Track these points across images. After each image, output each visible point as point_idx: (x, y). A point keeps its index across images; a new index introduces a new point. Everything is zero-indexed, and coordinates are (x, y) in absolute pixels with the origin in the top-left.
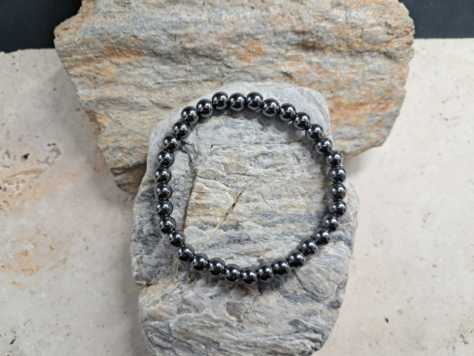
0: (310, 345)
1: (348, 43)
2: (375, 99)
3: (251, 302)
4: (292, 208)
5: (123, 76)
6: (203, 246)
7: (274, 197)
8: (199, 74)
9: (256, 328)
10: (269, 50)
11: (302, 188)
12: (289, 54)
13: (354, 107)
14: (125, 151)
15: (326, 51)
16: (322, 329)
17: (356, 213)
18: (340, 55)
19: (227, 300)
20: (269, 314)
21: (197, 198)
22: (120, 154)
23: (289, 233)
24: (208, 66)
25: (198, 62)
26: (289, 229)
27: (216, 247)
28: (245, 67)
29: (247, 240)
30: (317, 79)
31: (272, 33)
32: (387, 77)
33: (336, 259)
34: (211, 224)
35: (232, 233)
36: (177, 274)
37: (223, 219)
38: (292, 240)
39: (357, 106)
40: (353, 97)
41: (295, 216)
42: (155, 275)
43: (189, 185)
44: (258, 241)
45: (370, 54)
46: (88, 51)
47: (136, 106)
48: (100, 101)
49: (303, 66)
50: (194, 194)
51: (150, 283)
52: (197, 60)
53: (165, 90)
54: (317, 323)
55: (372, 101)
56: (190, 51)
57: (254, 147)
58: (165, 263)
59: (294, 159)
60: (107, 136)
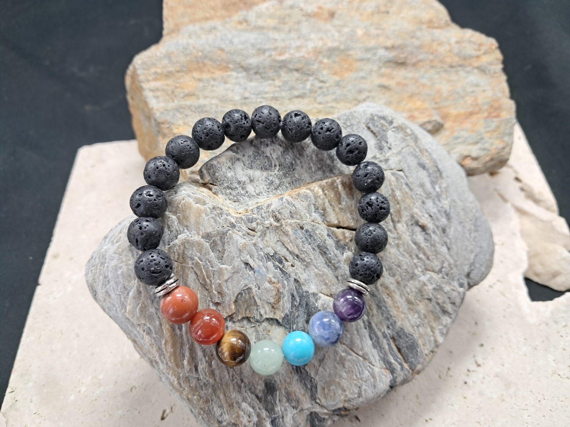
7: (389, 269)
11: (414, 295)
17: (419, 373)
19: (253, 287)
26: (370, 308)
27: (306, 236)
29: (334, 266)
34: (326, 216)
36: (250, 208)
41: (384, 306)
42: (228, 186)
51: (210, 185)
54: (285, 416)
57: (426, 216)
58: (248, 189)
59: (438, 266)
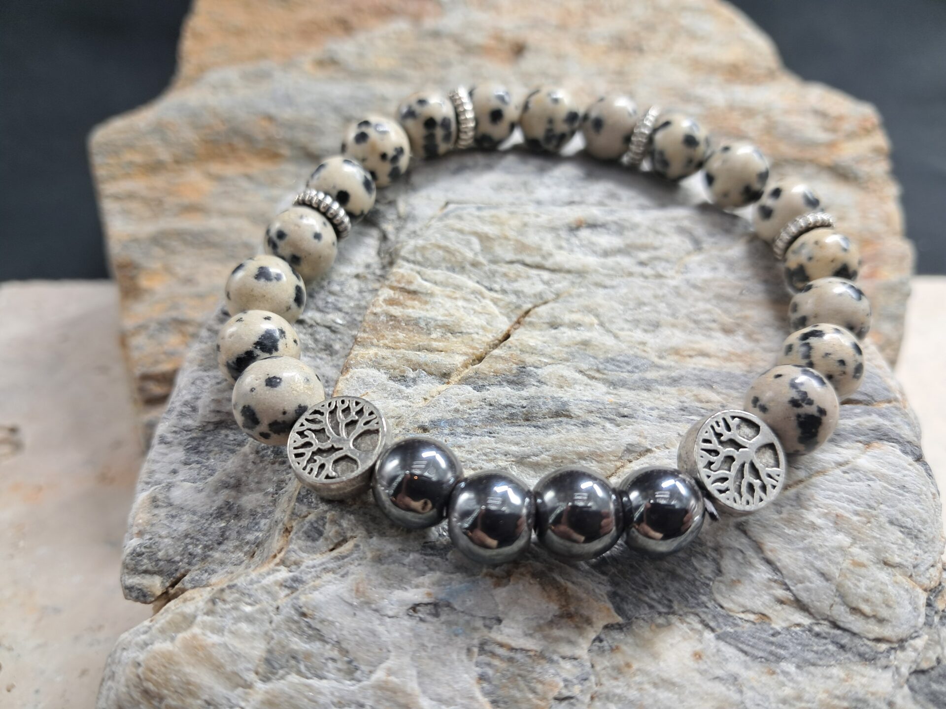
3: (584, 654)
4: (700, 358)
6: (399, 424)
7: (635, 325)
11: (719, 311)
21: (392, 303)
23: (703, 411)
26: (701, 401)
27: (447, 431)
29: (557, 414)
35: (502, 394)
36: (287, 517)
41: (713, 376)
42: (205, 549)
44: (599, 420)
57: (564, 210)
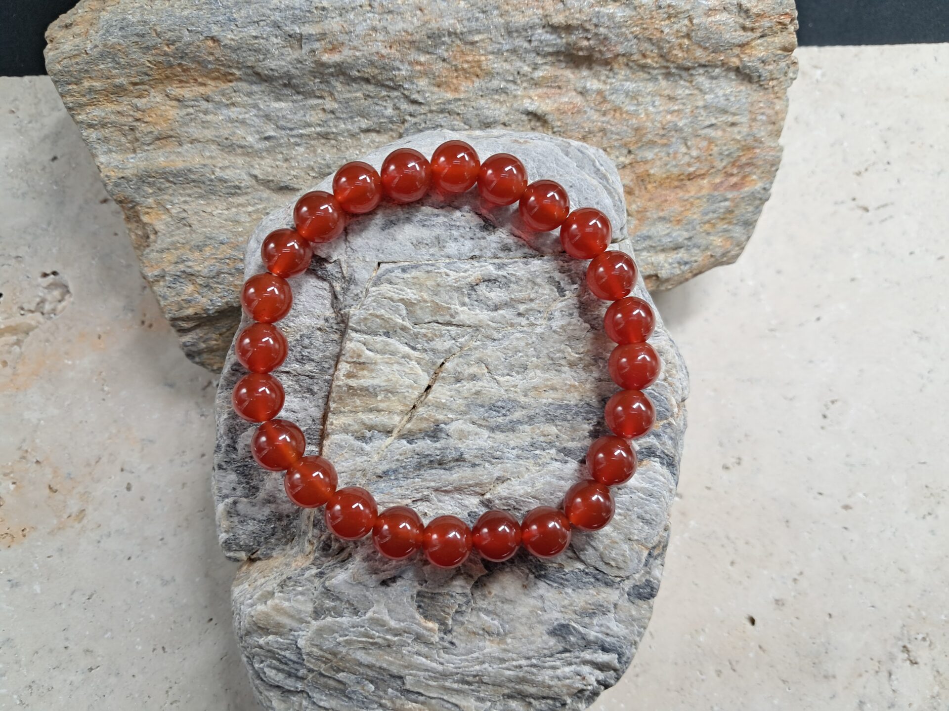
0: (593, 676)
1: (660, 48)
2: (720, 165)
3: (468, 591)
4: (551, 392)
5: (193, 124)
6: (364, 475)
7: (511, 370)
8: (352, 118)
9: (481, 644)
10: (498, 65)
11: (570, 350)
12: (538, 74)
13: (676, 183)
14: (199, 281)
15: (616, 66)
16: (618, 644)
17: (683, 400)
18: (646, 76)
19: (419, 588)
20: (508, 614)
21: (349, 375)
22: (189, 288)
23: (544, 444)
24: (370, 101)
25: (350, 92)
26: (544, 436)
27: (393, 478)
28: (449, 102)
29: (457, 460)
30: (599, 124)
31: (503, 30)
32: (743, 119)
33: (644, 497)
34: (381, 429)
35: (425, 446)
36: (310, 535)
37: (406, 418)
38: (552, 459)
39: (682, 180)
40: (674, 163)
41: (556, 409)
42: (266, 538)
43: (333, 349)
44: (481, 462)
45: (707, 71)
46: (114, 72)
47: (220, 187)
48: (145, 178)
49: (569, 98)
50: (344, 367)
51: (254, 556)
52: (348, 88)
53: (282, 153)
54: (608, 631)
55: (713, 170)
56: (332, 70)
57: (468, 266)
58: (285, 513)
59: (551, 290)
60: (162, 251)
